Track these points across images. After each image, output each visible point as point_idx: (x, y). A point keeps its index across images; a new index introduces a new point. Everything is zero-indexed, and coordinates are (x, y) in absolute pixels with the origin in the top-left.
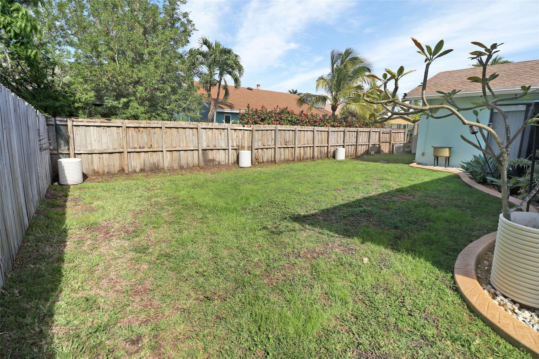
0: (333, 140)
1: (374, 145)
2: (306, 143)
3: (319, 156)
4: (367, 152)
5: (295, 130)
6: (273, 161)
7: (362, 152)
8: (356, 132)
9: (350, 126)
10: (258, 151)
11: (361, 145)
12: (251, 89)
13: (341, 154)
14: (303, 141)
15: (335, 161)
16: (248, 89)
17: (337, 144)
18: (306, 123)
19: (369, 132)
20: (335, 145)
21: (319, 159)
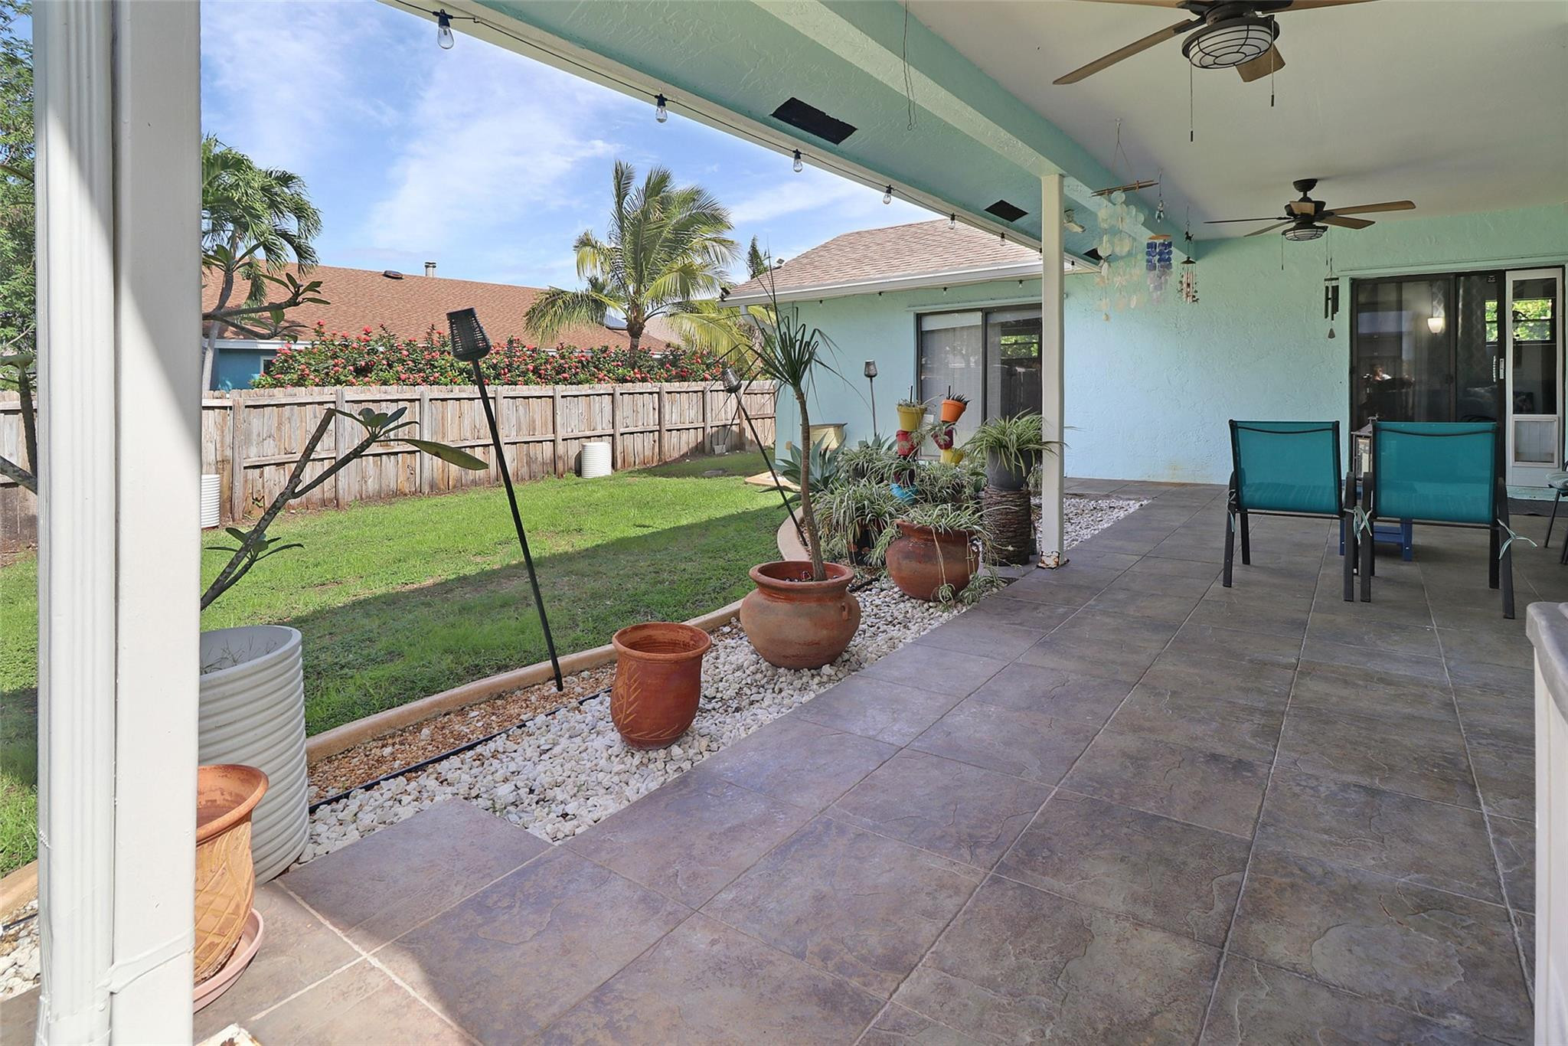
0: (574, 422)
1: (725, 426)
2: (468, 435)
3: (524, 471)
4: (700, 450)
5: (419, 400)
6: (331, 500)
7: (684, 449)
8: (656, 395)
9: (683, 378)
10: (262, 473)
11: (678, 430)
12: (397, 277)
13: (599, 460)
14: (456, 430)
15: (580, 479)
16: (386, 275)
17: (588, 433)
18: (524, 374)
19: (703, 392)
20: (580, 434)
21: (523, 479)
